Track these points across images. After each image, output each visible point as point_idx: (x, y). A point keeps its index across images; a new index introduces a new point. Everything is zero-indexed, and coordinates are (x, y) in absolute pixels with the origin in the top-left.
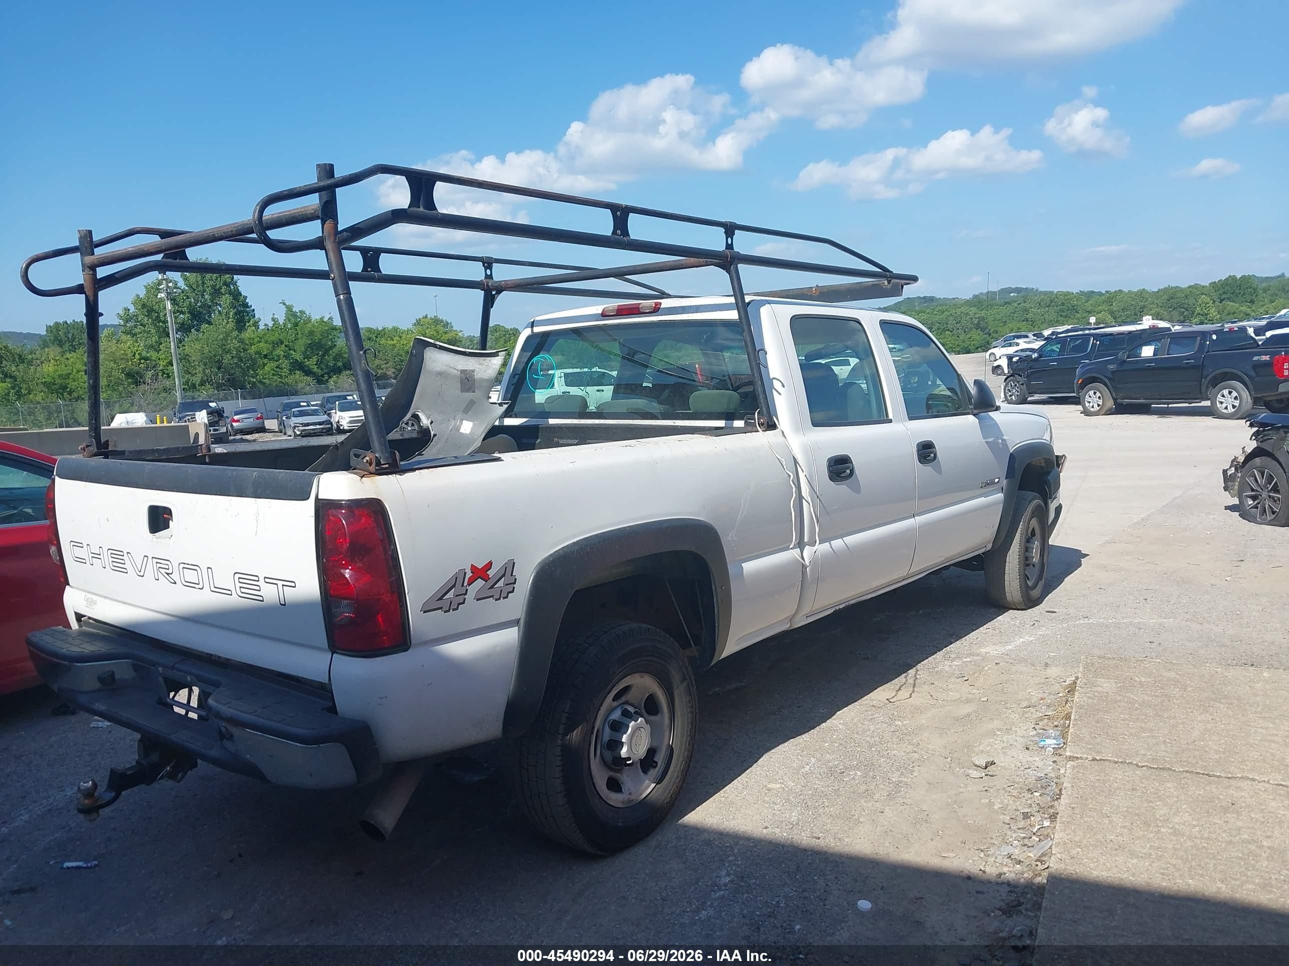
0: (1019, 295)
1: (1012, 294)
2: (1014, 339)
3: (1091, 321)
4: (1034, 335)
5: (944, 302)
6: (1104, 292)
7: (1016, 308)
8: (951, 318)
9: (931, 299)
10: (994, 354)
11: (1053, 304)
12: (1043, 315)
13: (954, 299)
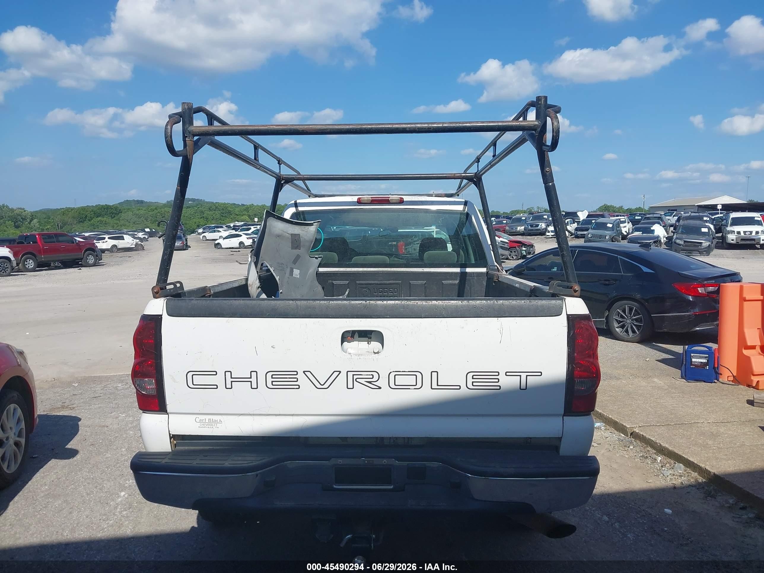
0: (194, 203)
1: (190, 202)
2: (215, 229)
3: (255, 220)
4: (226, 227)
5: (149, 204)
6: (240, 204)
7: (197, 210)
8: (159, 214)
9: (142, 202)
10: (205, 236)
11: (217, 209)
12: (212, 215)
13: (156, 202)
